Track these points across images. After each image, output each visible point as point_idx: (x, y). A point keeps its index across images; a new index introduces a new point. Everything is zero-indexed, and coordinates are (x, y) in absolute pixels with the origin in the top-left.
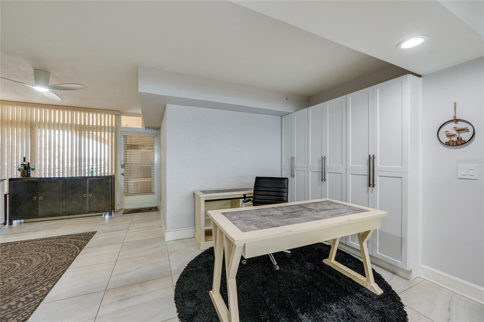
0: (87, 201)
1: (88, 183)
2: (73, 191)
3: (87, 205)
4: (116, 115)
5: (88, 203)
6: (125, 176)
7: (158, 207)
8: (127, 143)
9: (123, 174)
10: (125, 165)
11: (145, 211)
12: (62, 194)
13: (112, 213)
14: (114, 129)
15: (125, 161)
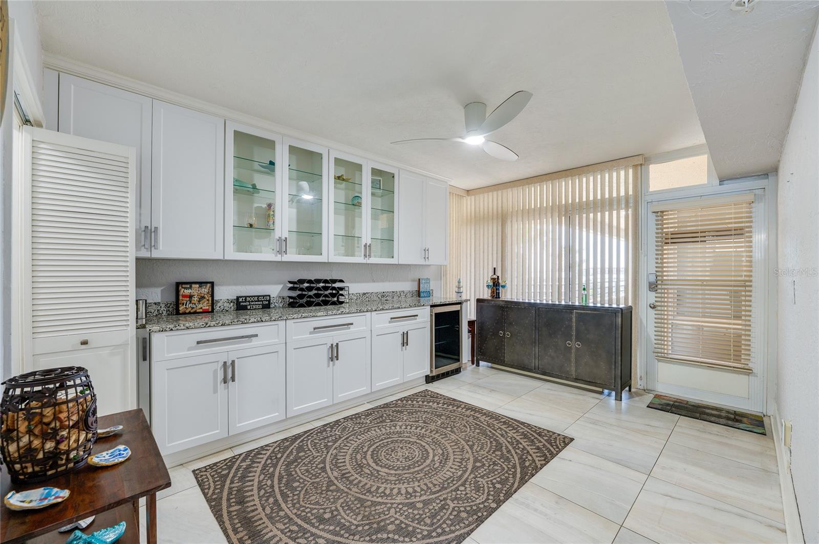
0: (573, 355)
1: (574, 320)
2: (551, 332)
3: (573, 364)
4: (635, 166)
5: (573, 360)
6: (658, 310)
7: (766, 420)
8: (664, 230)
9: (653, 307)
10: (660, 284)
11: (717, 420)
12: (534, 332)
13: (621, 396)
14: (631, 201)
15: (658, 274)
